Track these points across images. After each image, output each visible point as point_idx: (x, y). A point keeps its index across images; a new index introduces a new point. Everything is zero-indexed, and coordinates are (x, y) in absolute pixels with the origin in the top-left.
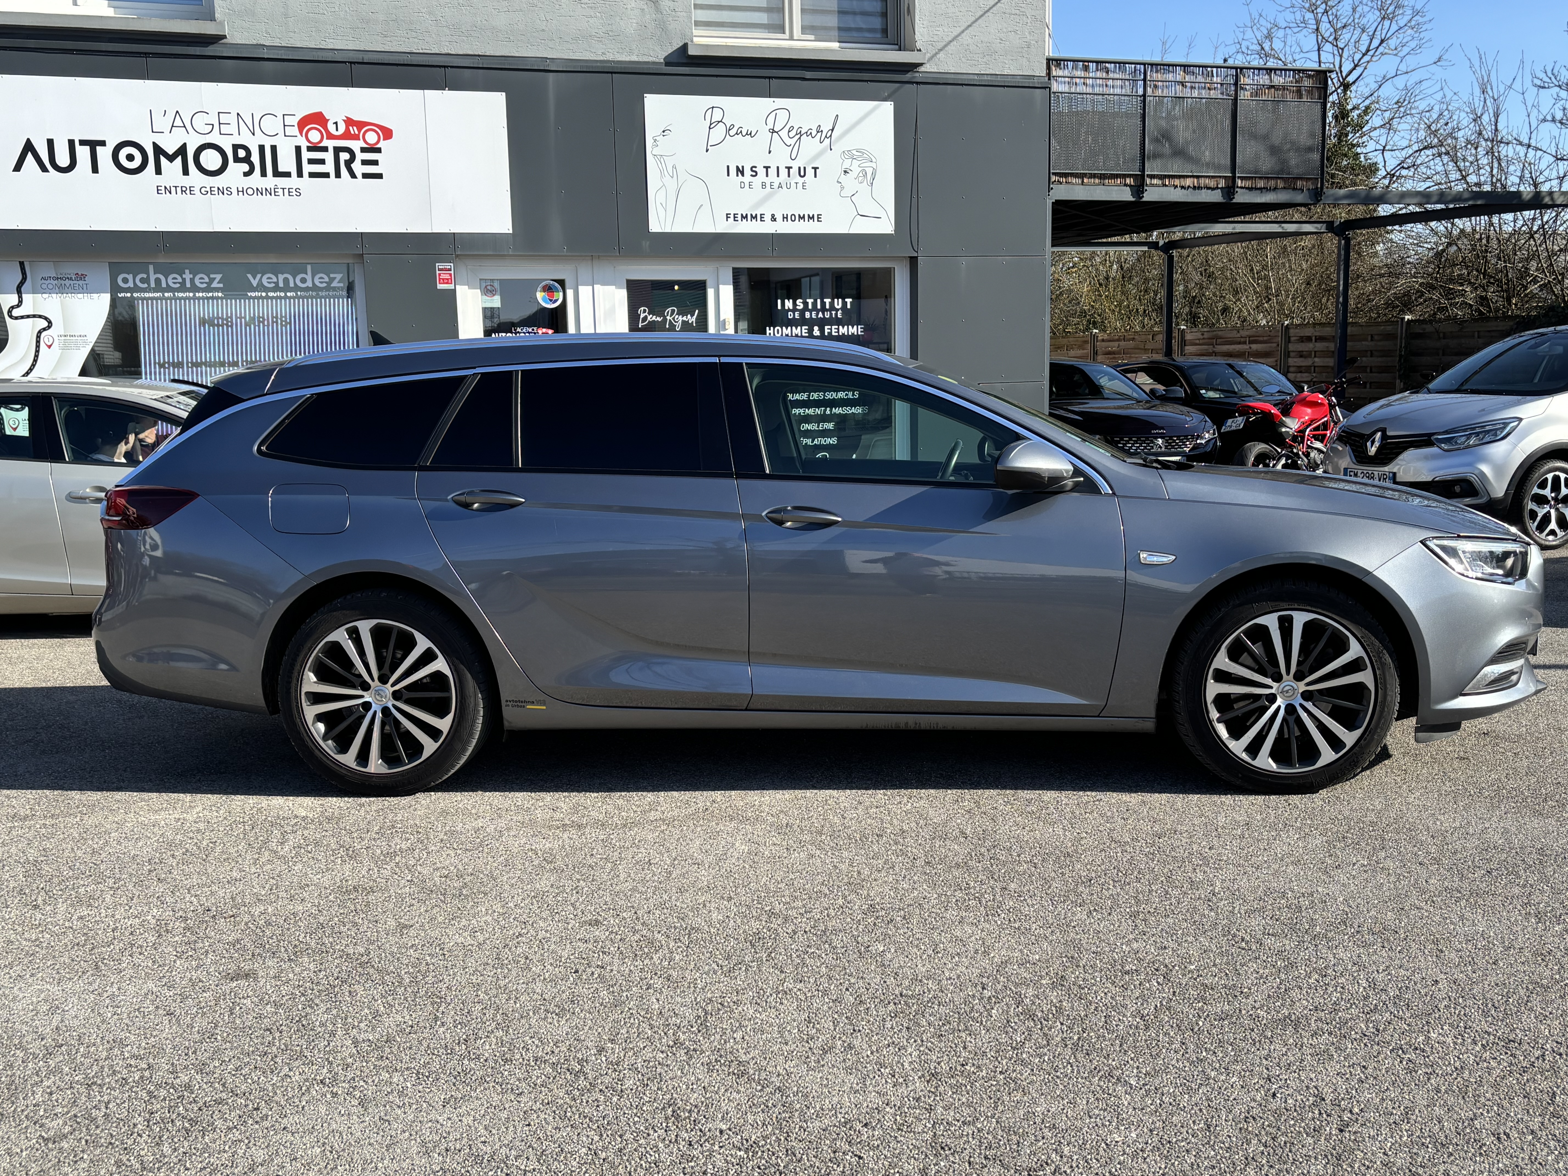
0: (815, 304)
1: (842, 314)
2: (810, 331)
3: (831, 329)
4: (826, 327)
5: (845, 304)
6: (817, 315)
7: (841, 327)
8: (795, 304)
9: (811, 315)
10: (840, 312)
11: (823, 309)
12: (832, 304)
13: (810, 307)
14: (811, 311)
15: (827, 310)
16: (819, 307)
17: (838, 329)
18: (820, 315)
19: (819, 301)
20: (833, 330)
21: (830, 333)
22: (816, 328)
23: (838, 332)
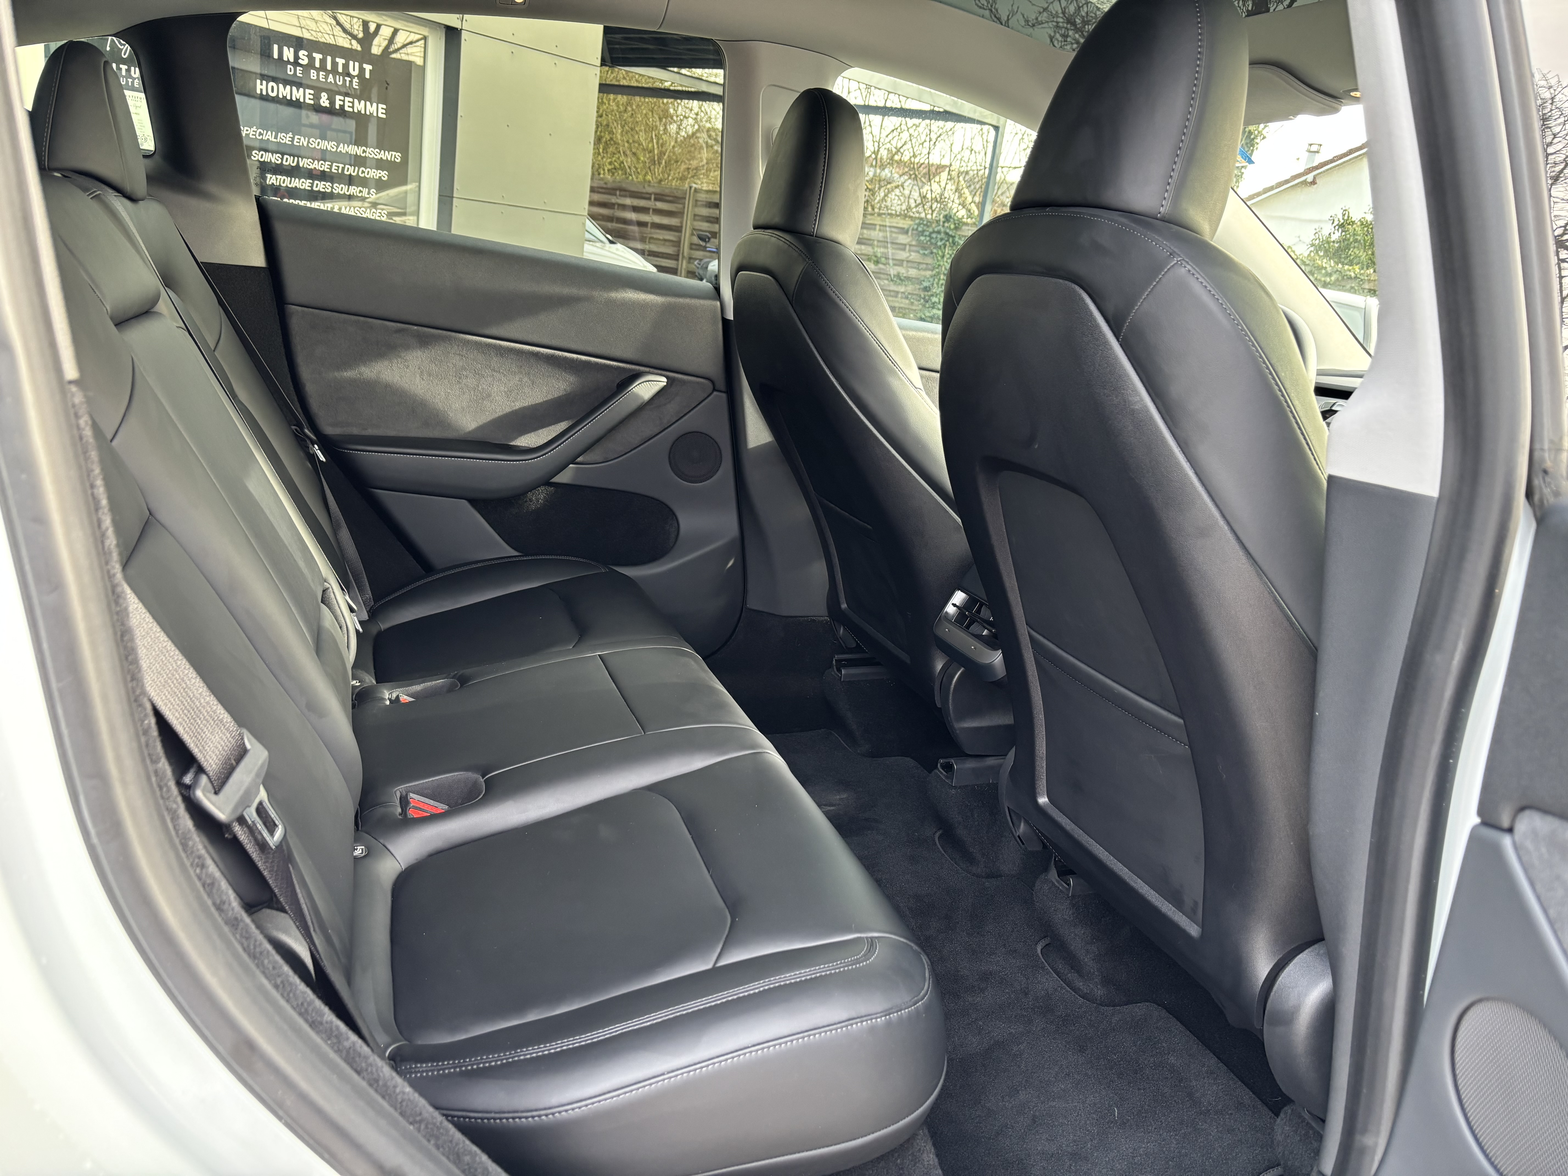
0: (323, 62)
1: (360, 84)
2: (317, 97)
3: (344, 101)
4: (338, 97)
5: (362, 70)
6: (326, 78)
7: (356, 101)
8: (297, 57)
9: (318, 75)
10: (356, 80)
11: (334, 71)
12: (346, 66)
13: (317, 65)
14: (318, 70)
15: (340, 74)
16: (329, 67)
17: (353, 103)
18: (331, 79)
19: (329, 59)
20: (347, 104)
21: (342, 107)
22: (324, 96)
23: (353, 107)
